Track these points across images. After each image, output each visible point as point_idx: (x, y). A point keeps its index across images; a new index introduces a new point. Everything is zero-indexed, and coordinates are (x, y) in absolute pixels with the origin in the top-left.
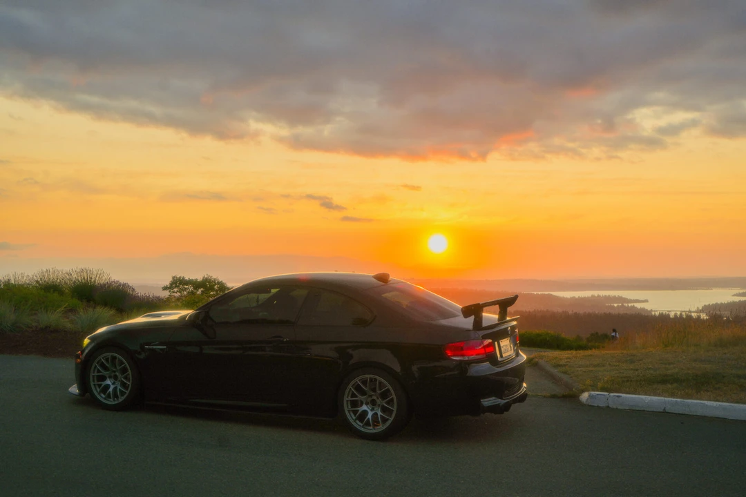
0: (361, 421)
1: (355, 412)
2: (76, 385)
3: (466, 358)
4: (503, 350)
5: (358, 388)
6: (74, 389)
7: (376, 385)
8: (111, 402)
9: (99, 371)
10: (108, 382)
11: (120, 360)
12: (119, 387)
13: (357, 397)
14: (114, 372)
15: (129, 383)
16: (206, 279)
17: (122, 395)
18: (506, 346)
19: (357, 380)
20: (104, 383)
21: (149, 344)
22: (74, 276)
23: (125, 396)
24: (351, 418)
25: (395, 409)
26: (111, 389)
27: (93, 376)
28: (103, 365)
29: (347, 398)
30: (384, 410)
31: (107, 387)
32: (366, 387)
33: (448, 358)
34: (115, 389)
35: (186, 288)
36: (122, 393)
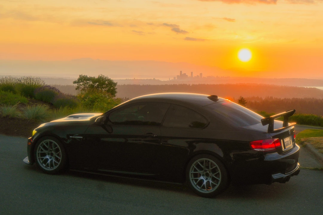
0: (200, 185)
1: (196, 180)
2: (27, 157)
3: (264, 150)
4: (286, 144)
5: (198, 166)
6: (27, 160)
7: (209, 164)
8: (49, 169)
9: (42, 150)
10: (47, 157)
11: (55, 144)
12: (54, 160)
13: (197, 171)
14: (51, 151)
15: (60, 158)
16: (101, 77)
17: (56, 165)
18: (288, 141)
19: (198, 161)
20: (45, 158)
21: (72, 135)
22: (22, 81)
23: (58, 166)
24: (194, 184)
25: (220, 179)
26: (49, 162)
27: (39, 153)
28: (44, 147)
29: (191, 172)
30: (213, 179)
31: (47, 160)
32: (203, 165)
33: (253, 149)
34: (52, 161)
35: (88, 83)
36: (56, 164)
